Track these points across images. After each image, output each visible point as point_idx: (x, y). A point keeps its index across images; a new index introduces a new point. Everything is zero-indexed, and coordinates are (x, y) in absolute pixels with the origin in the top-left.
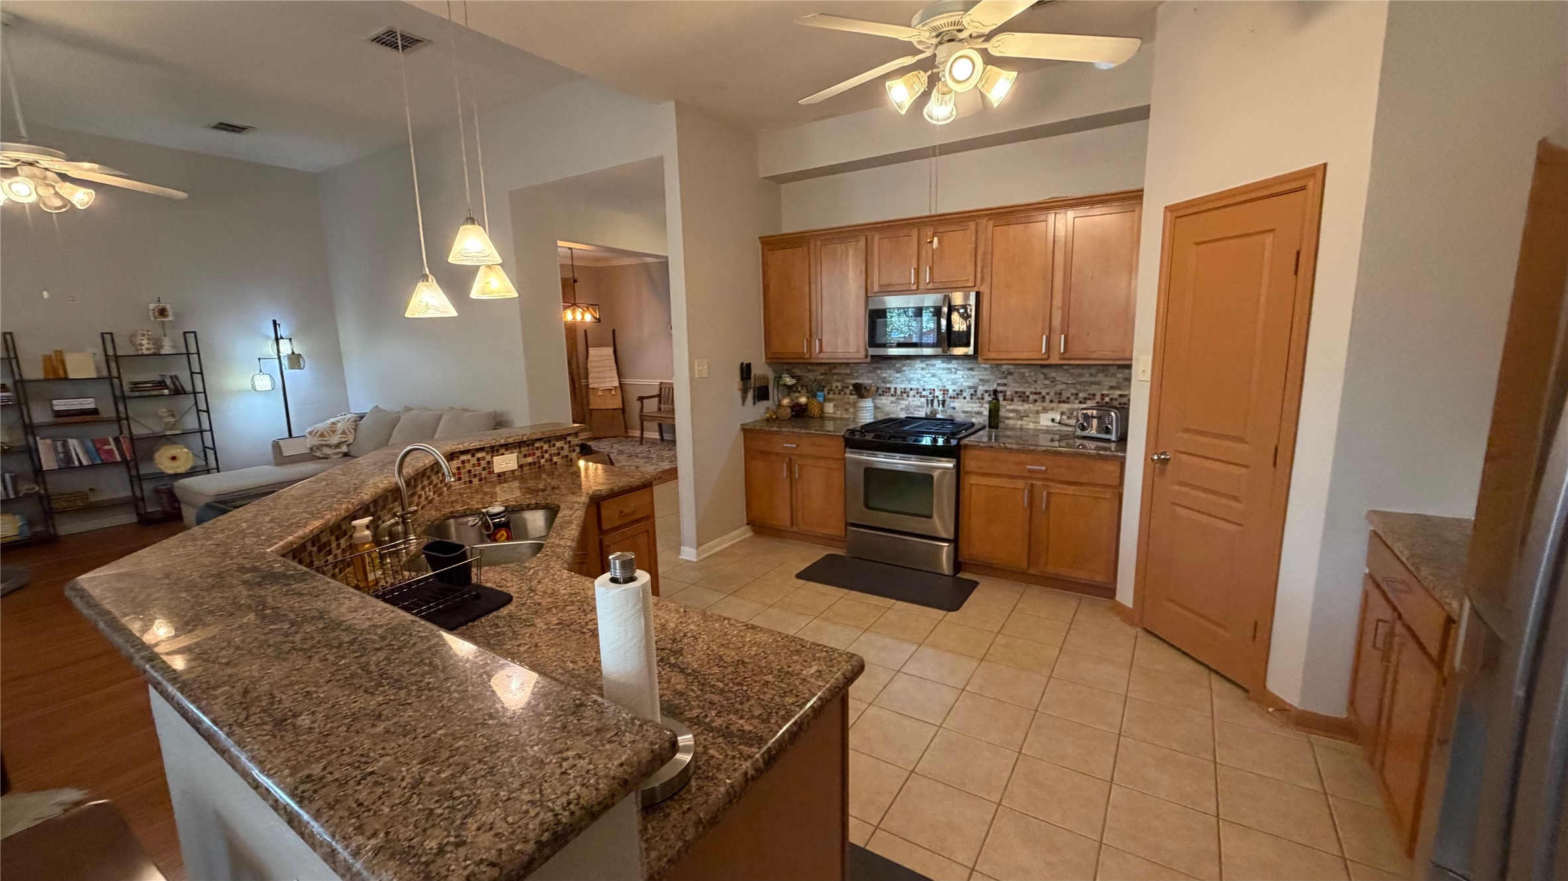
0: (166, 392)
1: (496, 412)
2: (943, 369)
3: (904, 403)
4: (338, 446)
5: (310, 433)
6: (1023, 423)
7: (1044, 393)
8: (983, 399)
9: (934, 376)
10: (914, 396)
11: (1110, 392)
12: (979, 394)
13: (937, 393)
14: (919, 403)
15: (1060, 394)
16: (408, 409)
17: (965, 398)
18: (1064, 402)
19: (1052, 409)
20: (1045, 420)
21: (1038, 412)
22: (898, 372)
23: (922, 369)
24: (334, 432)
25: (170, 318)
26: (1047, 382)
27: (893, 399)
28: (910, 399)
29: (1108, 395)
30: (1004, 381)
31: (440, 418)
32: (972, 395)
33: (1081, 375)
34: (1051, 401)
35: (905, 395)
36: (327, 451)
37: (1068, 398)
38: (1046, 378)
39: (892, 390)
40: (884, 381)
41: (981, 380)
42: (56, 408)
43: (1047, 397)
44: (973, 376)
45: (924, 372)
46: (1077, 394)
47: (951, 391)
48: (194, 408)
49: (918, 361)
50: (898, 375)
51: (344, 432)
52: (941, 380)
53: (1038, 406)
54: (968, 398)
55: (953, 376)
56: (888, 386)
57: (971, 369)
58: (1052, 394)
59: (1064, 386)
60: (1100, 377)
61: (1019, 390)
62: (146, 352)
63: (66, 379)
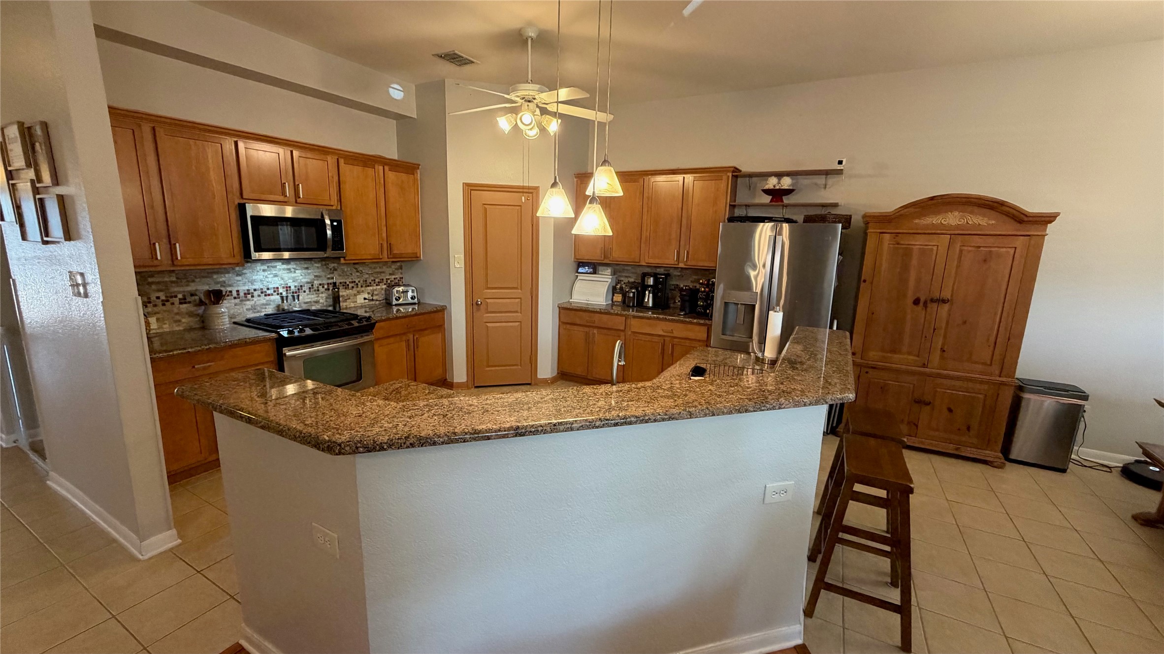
2: (284, 269)
3: (249, 304)
6: (347, 304)
7: (357, 282)
8: (318, 290)
9: (276, 276)
10: (259, 296)
11: (390, 277)
12: (315, 287)
13: (281, 290)
14: (264, 302)
15: (366, 281)
17: (305, 292)
18: (368, 286)
19: (363, 291)
20: (360, 299)
21: (355, 295)
22: (238, 275)
23: (264, 270)
26: (358, 274)
27: (237, 301)
28: (255, 299)
29: (389, 279)
30: (331, 275)
32: (310, 288)
33: (375, 268)
34: (362, 286)
35: (249, 296)
37: (370, 283)
38: (358, 272)
39: (235, 294)
40: (223, 284)
41: (316, 276)
43: (359, 284)
44: (309, 274)
45: (266, 274)
46: (375, 280)
47: (293, 288)
49: (259, 264)
50: (239, 278)
52: (282, 279)
53: (354, 291)
54: (307, 291)
55: (293, 275)
56: (229, 289)
57: (307, 268)
58: (361, 282)
59: (367, 276)
60: (385, 269)
61: (342, 281)
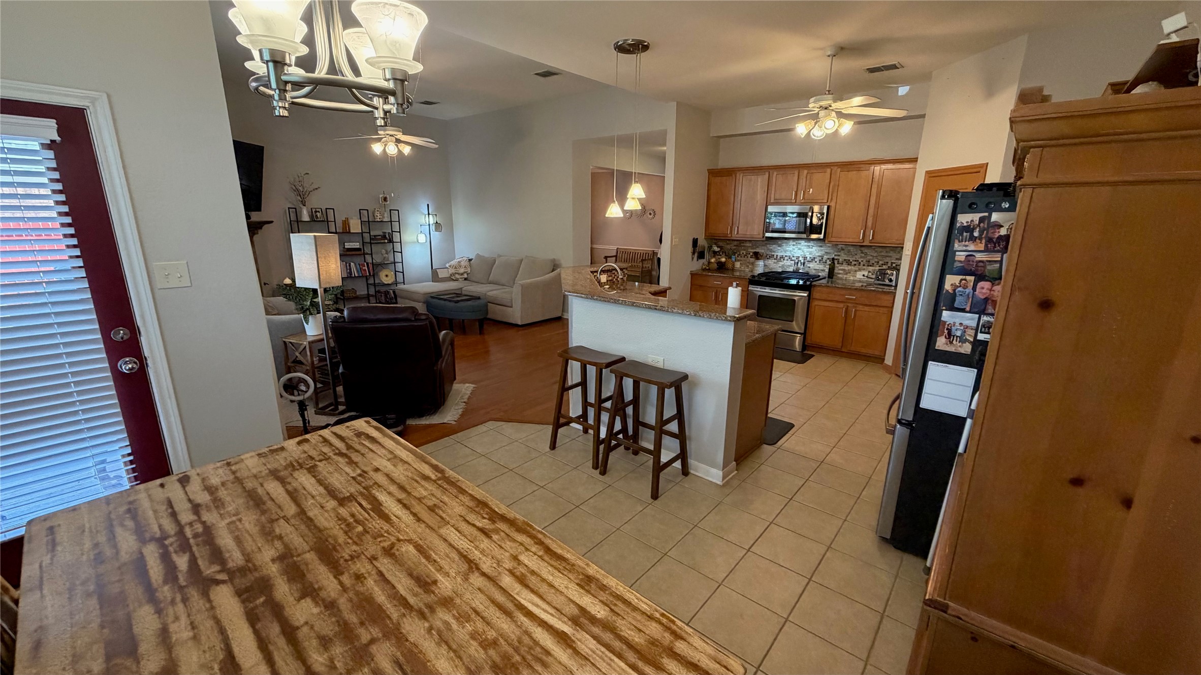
0: (386, 241)
1: (554, 259)
2: (805, 246)
3: (781, 263)
4: (462, 274)
5: (450, 266)
6: (848, 276)
7: (860, 261)
8: (826, 263)
9: (800, 249)
10: (787, 260)
11: (897, 261)
12: (824, 261)
13: (800, 259)
14: (790, 264)
15: (869, 261)
16: (500, 256)
17: (816, 262)
18: (871, 266)
19: (864, 269)
20: (859, 275)
21: (856, 271)
22: (779, 246)
23: (793, 245)
24: (460, 266)
25: (388, 203)
26: (863, 255)
27: (776, 261)
28: (785, 261)
29: (894, 263)
30: (839, 254)
31: (521, 261)
32: (820, 260)
33: (881, 252)
34: (864, 265)
35: (782, 259)
36: (457, 276)
37: (873, 264)
38: (862, 253)
39: (775, 256)
40: (771, 251)
41: (826, 252)
42: (346, 247)
43: (862, 263)
44: (822, 250)
45: (794, 247)
46: (878, 262)
47: (808, 258)
48: (392, 250)
49: (791, 241)
50: (779, 248)
51: (465, 267)
52: (803, 251)
53: (856, 268)
54: (818, 262)
55: (811, 250)
56: (773, 254)
57: (821, 246)
58: (864, 261)
59: (871, 258)
60: (891, 254)
61: (846, 258)
62: (379, 220)
63: (349, 232)
